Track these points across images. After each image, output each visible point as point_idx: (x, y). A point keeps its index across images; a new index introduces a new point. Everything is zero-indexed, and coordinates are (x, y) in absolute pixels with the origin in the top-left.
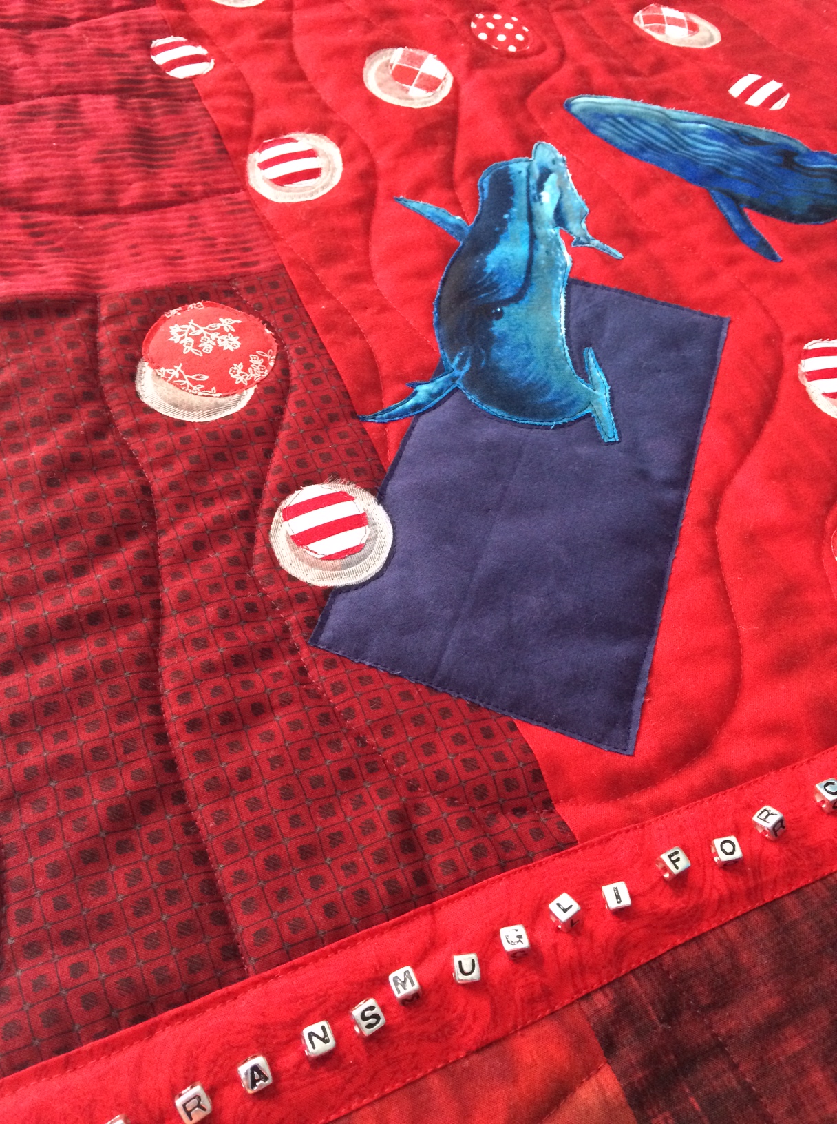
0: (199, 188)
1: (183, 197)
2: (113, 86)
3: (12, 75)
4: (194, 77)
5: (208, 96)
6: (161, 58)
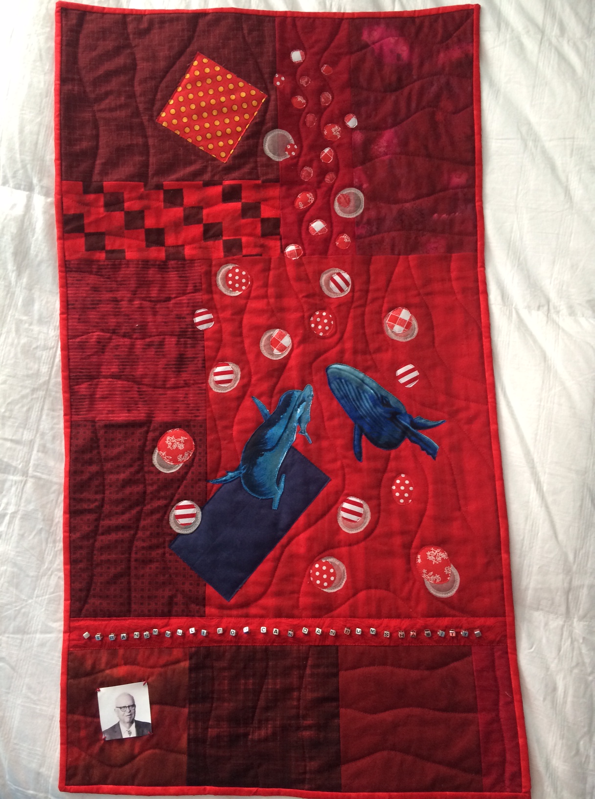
0: (192, 382)
1: (187, 384)
2: (177, 334)
3: (147, 325)
4: (205, 330)
5: (208, 340)
6: (197, 320)
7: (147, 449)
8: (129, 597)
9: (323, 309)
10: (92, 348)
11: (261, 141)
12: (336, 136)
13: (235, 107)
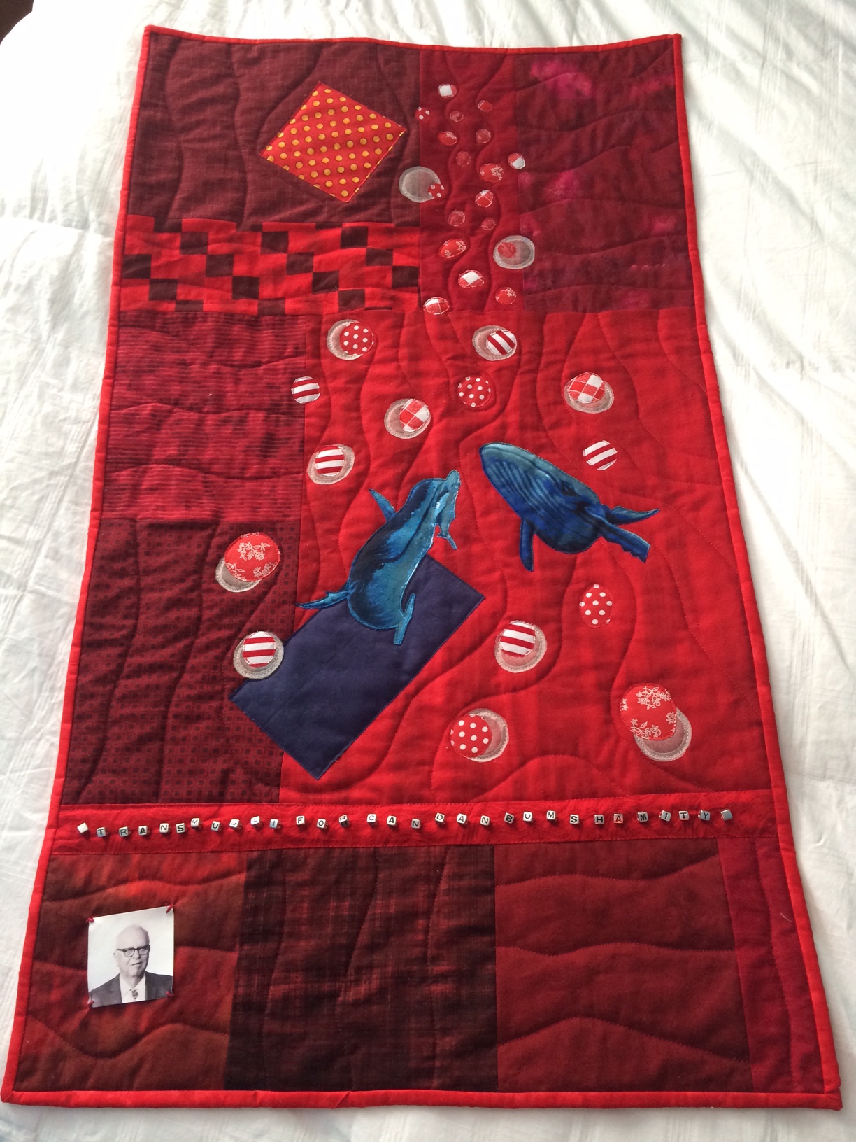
0: (283, 470)
1: (275, 474)
2: (265, 407)
3: (225, 396)
4: (307, 403)
5: (309, 416)
6: (296, 390)
7: (209, 559)
8: (159, 773)
9: (478, 375)
10: (143, 423)
11: (396, 179)
12: (497, 178)
13: (364, 141)
